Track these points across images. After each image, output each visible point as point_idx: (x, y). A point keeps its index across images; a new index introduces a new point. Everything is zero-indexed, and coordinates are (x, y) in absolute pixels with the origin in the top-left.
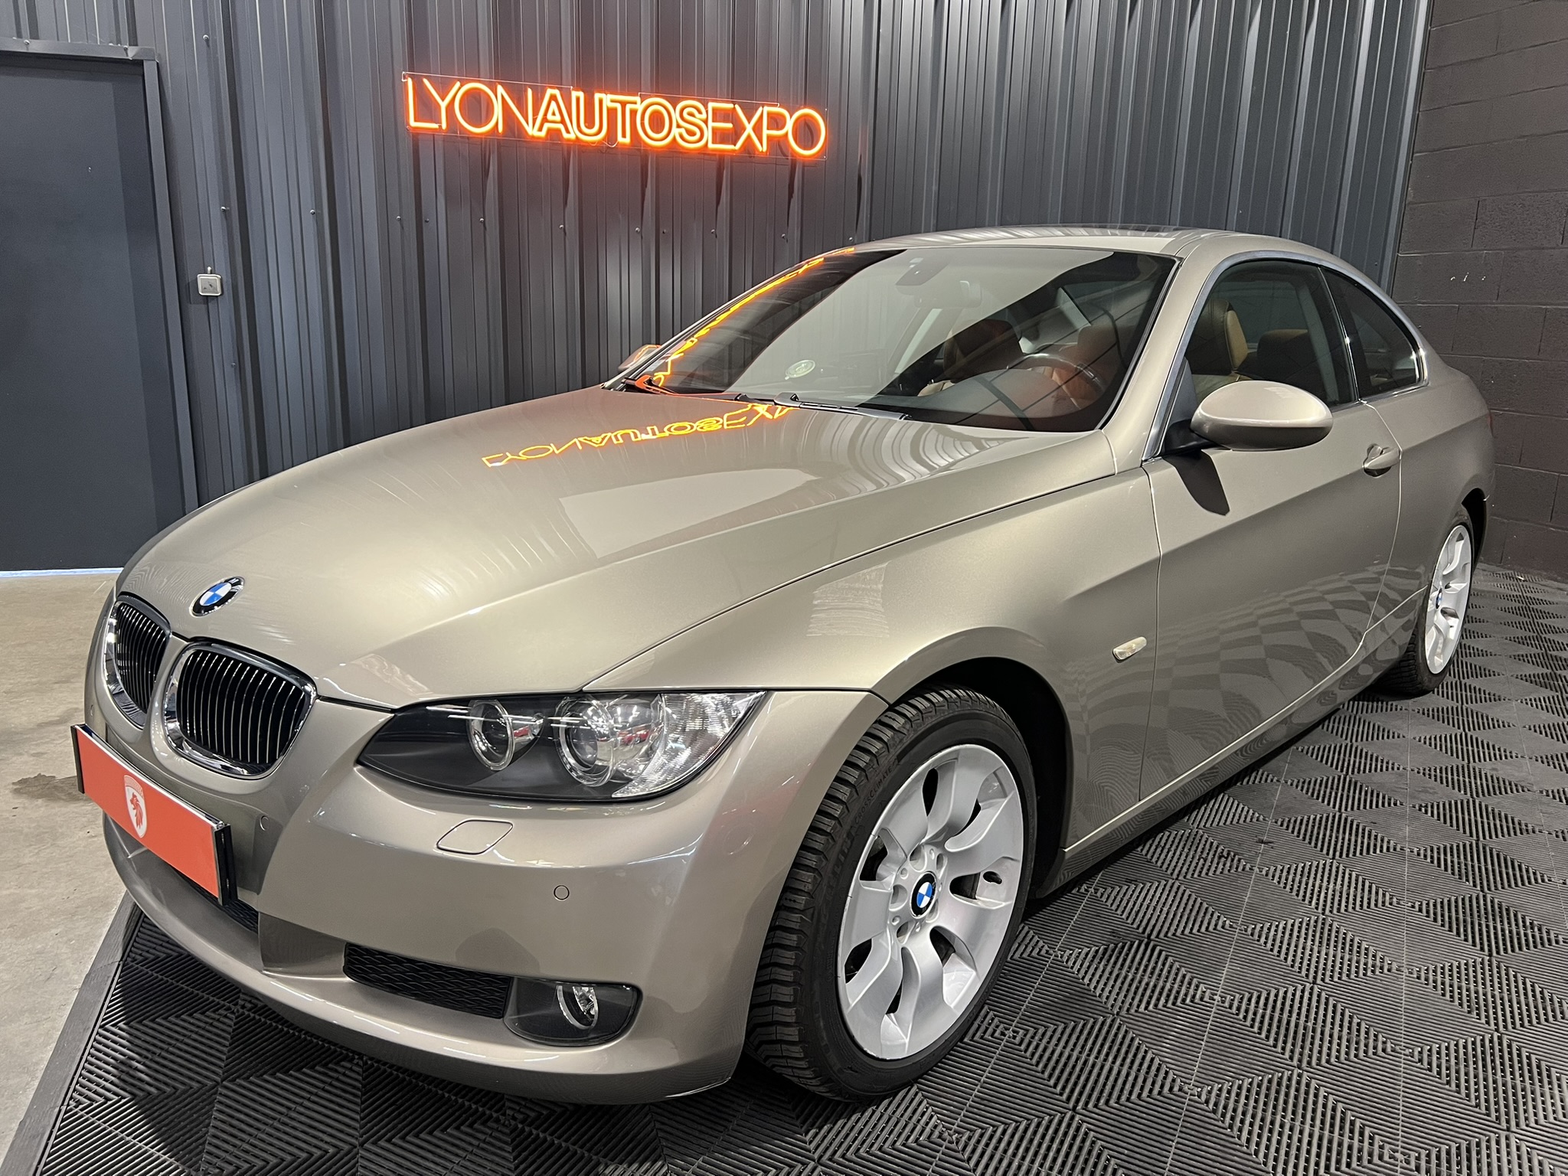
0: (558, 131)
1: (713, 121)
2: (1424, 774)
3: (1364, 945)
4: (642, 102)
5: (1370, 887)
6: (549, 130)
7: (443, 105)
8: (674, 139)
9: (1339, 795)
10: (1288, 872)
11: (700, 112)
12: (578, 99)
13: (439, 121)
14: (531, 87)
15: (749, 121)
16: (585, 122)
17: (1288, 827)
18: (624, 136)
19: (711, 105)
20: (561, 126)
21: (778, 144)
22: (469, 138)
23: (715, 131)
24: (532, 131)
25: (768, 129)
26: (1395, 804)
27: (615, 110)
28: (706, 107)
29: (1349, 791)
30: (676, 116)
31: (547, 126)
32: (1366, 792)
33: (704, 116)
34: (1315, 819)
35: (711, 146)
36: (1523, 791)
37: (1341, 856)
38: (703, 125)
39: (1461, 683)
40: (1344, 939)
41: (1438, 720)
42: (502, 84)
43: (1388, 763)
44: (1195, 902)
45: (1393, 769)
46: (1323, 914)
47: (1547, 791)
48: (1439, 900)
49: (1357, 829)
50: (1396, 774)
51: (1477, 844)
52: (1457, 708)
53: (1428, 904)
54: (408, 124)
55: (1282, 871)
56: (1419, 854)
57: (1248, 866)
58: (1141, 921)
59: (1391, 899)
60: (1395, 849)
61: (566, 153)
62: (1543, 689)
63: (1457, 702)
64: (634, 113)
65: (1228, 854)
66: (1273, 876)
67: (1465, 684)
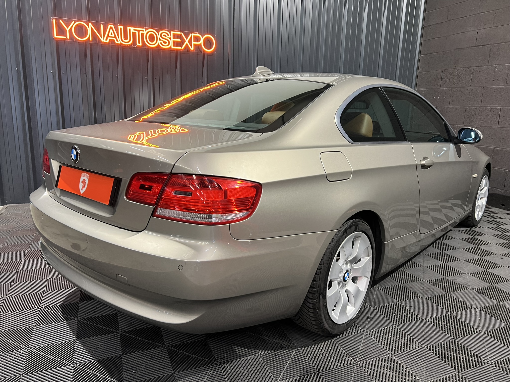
0: (114, 40)
1: (173, 38)
2: (430, 282)
3: (408, 370)
4: (146, 31)
5: (410, 338)
6: (110, 40)
7: (68, 30)
8: (159, 44)
9: (398, 293)
10: (378, 332)
11: (168, 35)
12: (121, 29)
13: (66, 36)
14: (102, 24)
15: (187, 39)
16: (124, 38)
17: (378, 310)
18: (139, 43)
19: (172, 32)
20: (114, 39)
21: (198, 47)
22: (79, 42)
23: (174, 42)
24: (103, 40)
25: (194, 42)
26: (419, 297)
27: (136, 33)
28: (170, 33)
29: (402, 292)
30: (159, 36)
31: (109, 38)
32: (409, 291)
33: (170, 36)
34: (389, 306)
35: (173, 47)
36: (466, 289)
37: (399, 323)
38: (169, 40)
39: (441, 242)
40: (400, 367)
41: (434, 258)
42: (91, 23)
43: (416, 278)
44: (339, 350)
45: (418, 280)
46: (391, 354)
47: (475, 289)
48: (437, 344)
49: (405, 309)
50: (419, 283)
51: (451, 315)
52: (441, 253)
53: (433, 346)
54: (54, 37)
55: (375, 332)
56: (429, 321)
57: (362, 330)
58: (316, 362)
59: (418, 344)
60: (419, 319)
61: (117, 49)
62: (471, 244)
63: (441, 250)
64: (143, 35)
65: (355, 324)
66: (372, 335)
67: (443, 243)
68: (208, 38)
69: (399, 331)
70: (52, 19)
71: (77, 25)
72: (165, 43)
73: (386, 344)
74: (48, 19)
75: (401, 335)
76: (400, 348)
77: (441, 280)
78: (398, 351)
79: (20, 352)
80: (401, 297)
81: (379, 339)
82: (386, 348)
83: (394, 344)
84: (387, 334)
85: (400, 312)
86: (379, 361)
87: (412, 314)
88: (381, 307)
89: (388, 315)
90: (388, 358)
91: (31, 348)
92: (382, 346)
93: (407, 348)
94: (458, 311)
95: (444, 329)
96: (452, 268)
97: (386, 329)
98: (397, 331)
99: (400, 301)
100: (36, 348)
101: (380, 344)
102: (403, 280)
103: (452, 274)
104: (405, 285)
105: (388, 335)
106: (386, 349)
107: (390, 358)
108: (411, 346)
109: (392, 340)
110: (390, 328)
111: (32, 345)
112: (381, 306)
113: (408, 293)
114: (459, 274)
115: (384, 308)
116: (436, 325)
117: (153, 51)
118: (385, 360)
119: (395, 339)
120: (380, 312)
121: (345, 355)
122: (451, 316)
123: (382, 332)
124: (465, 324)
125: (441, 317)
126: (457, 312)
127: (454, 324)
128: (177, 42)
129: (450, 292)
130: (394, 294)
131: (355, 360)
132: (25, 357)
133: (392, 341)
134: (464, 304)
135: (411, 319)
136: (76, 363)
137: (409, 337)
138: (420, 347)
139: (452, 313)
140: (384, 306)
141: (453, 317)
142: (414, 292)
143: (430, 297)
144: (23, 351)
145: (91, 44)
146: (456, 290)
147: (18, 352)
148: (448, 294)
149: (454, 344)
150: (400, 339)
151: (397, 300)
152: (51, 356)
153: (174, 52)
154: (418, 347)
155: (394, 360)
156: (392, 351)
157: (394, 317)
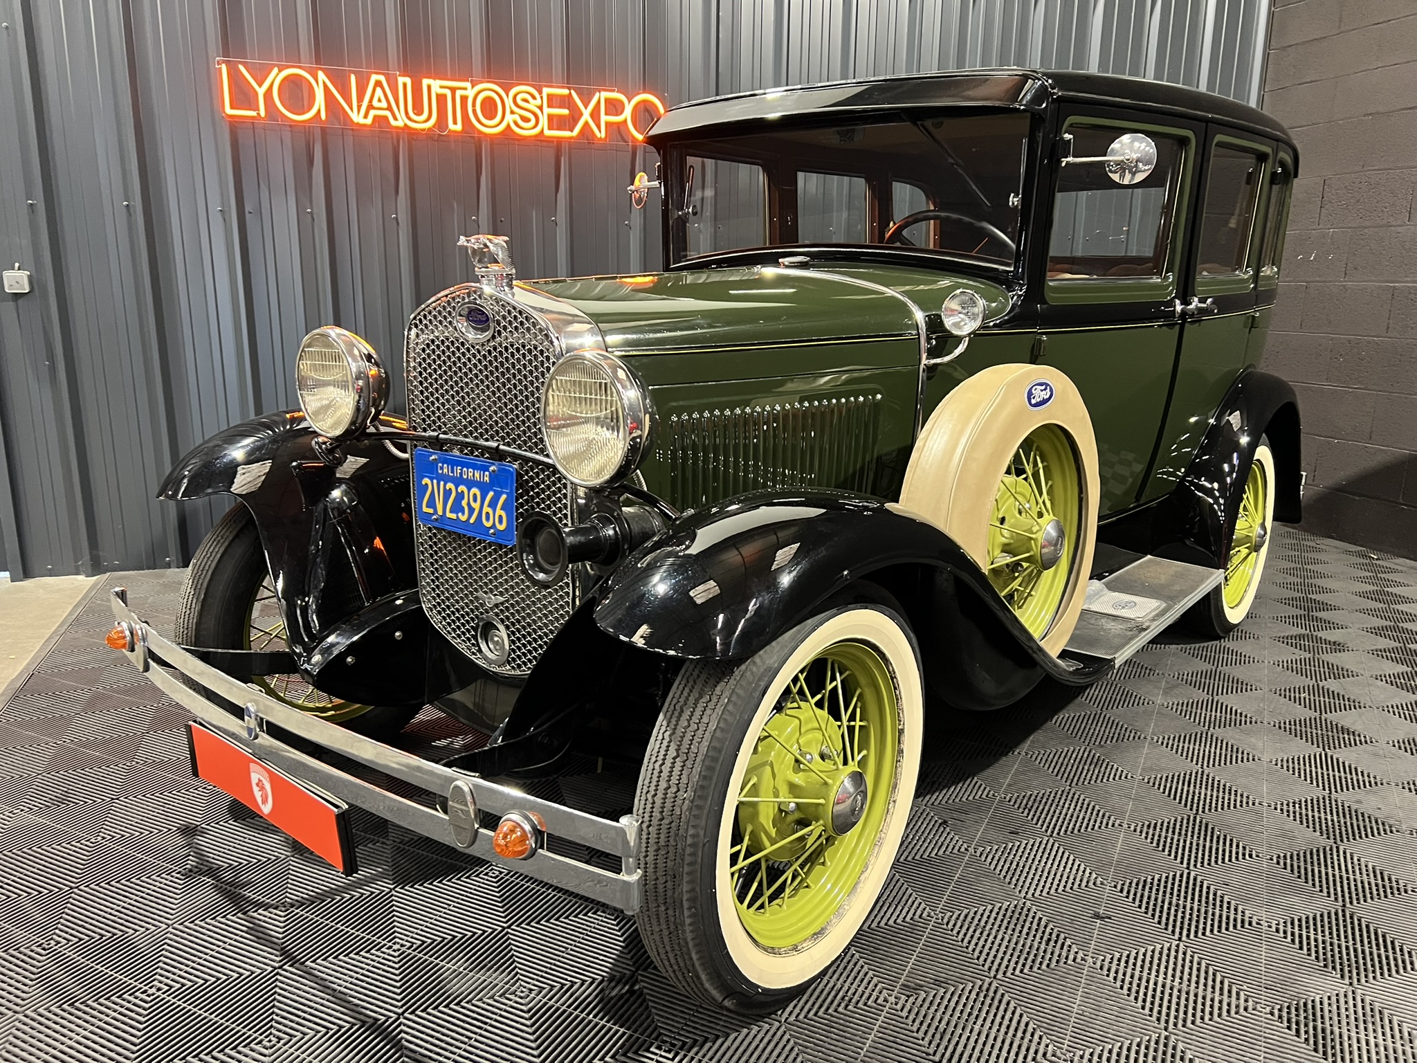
68: (645, 103)
69: (1188, 958)
70: (219, 64)
71: (286, 79)
72: (526, 120)
73: (1149, 999)
74: (208, 64)
75: (1195, 972)
76: (1190, 1011)
77: (1315, 802)
78: (1185, 1020)
79: (129, 1002)
80: (1197, 853)
81: (1131, 983)
82: (1151, 1010)
83: (1174, 1000)
84: (1155, 967)
85: (1193, 899)
86: (1129, 1050)
87: (1228, 908)
88: (1137, 885)
89: (1158, 910)
90: (1157, 1043)
91: (159, 989)
92: (1140, 1003)
93: (1211, 1013)
94: (1365, 901)
95: (1324, 954)
96: (1350, 767)
97: (1149, 954)
98: (1184, 960)
99: (1192, 867)
100: (173, 990)
101: (1132, 998)
102: (1201, 803)
103: (1350, 784)
104: (1210, 817)
105: (1158, 971)
106: (1151, 1016)
107: (1162, 1041)
108: (1225, 1007)
109: (1168, 987)
110: (1162, 948)
111: (161, 982)
112: (1135, 881)
113: (1218, 842)
114: (1370, 785)
115: (1144, 887)
116: (1301, 942)
117: (492, 145)
118: (1147, 1048)
119: (1176, 984)
120: (1134, 899)
121: (1030, 1029)
122: (1344, 916)
123: (1139, 963)
124: (1385, 941)
125: (1315, 919)
126: (1362, 902)
127: (1354, 939)
128: (560, 117)
129: (1342, 841)
130: (1174, 846)
131: (1058, 1048)
132: (140, 1015)
133: (1167, 991)
134: (1383, 880)
135: (1223, 924)
136: (278, 1038)
137: (1218, 979)
138: (1250, 1009)
139: (1348, 905)
140: (1145, 881)
141: (1351, 918)
142: (1235, 840)
143: (1282, 855)
144: (136, 998)
145: (323, 129)
146: (1360, 833)
147: (124, 1000)
148: (1337, 848)
149: (1351, 1002)
150: (1193, 985)
151: (1185, 865)
152: (211, 1014)
153: (551, 144)
154: (1246, 1009)
155: (1174, 1048)
156: (1167, 1022)
157: (1176, 916)
